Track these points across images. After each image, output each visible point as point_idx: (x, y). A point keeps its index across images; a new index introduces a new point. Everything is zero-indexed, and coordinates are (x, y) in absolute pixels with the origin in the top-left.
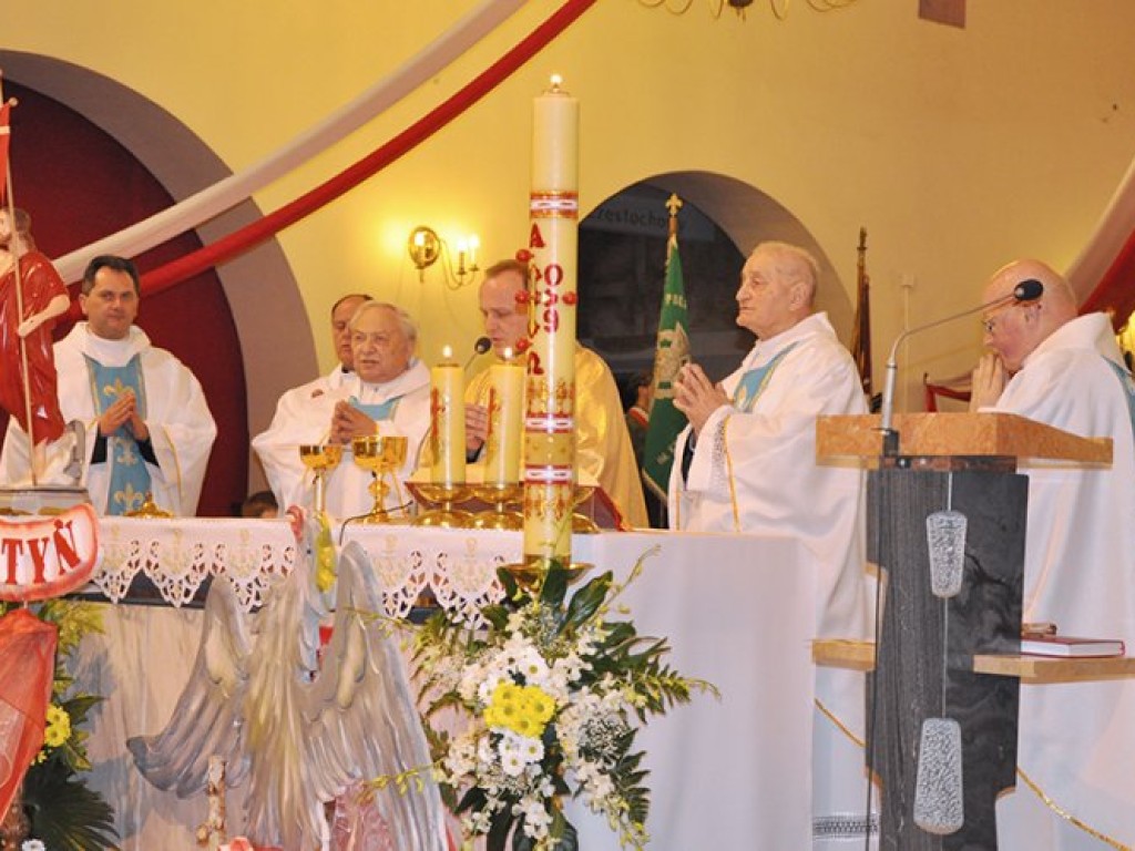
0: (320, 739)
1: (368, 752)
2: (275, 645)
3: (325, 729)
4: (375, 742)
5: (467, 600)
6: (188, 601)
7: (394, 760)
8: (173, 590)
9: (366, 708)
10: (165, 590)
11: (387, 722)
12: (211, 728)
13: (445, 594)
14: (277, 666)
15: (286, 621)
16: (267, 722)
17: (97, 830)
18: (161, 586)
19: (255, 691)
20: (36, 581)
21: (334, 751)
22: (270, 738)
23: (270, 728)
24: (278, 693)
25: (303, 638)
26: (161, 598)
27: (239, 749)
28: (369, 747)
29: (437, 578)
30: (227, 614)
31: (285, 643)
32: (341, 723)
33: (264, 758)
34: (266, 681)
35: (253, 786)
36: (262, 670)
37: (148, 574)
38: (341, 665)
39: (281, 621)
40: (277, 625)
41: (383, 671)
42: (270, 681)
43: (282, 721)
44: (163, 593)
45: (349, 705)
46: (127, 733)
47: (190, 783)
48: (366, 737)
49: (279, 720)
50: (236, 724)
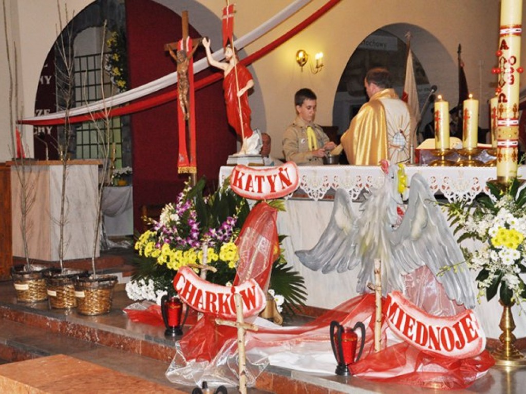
0: (401, 252)
1: (430, 256)
2: (374, 214)
3: (403, 247)
4: (434, 252)
5: (459, 195)
6: (321, 198)
7: (446, 259)
8: (314, 194)
9: (428, 239)
10: (310, 194)
11: (440, 244)
12: (339, 247)
13: (448, 193)
14: (375, 224)
15: (380, 206)
16: (370, 245)
17: (294, 286)
18: (308, 192)
19: (363, 233)
20: (271, 192)
21: (409, 256)
22: (372, 251)
23: (372, 247)
24: (376, 234)
25: (390, 211)
26: (308, 197)
27: (355, 255)
28: (430, 254)
29: (443, 187)
30: (346, 203)
31: (380, 214)
32: (413, 244)
33: (369, 259)
34: (369, 229)
35: (363, 270)
36: (367, 224)
37: (302, 188)
38: (413, 222)
39: (377, 205)
40: (374, 207)
41: (438, 224)
42: (371, 228)
43: (379, 244)
44: (309, 195)
45: (418, 238)
46: (293, 249)
47: (329, 268)
48: (428, 251)
49: (377, 244)
50: (352, 245)
